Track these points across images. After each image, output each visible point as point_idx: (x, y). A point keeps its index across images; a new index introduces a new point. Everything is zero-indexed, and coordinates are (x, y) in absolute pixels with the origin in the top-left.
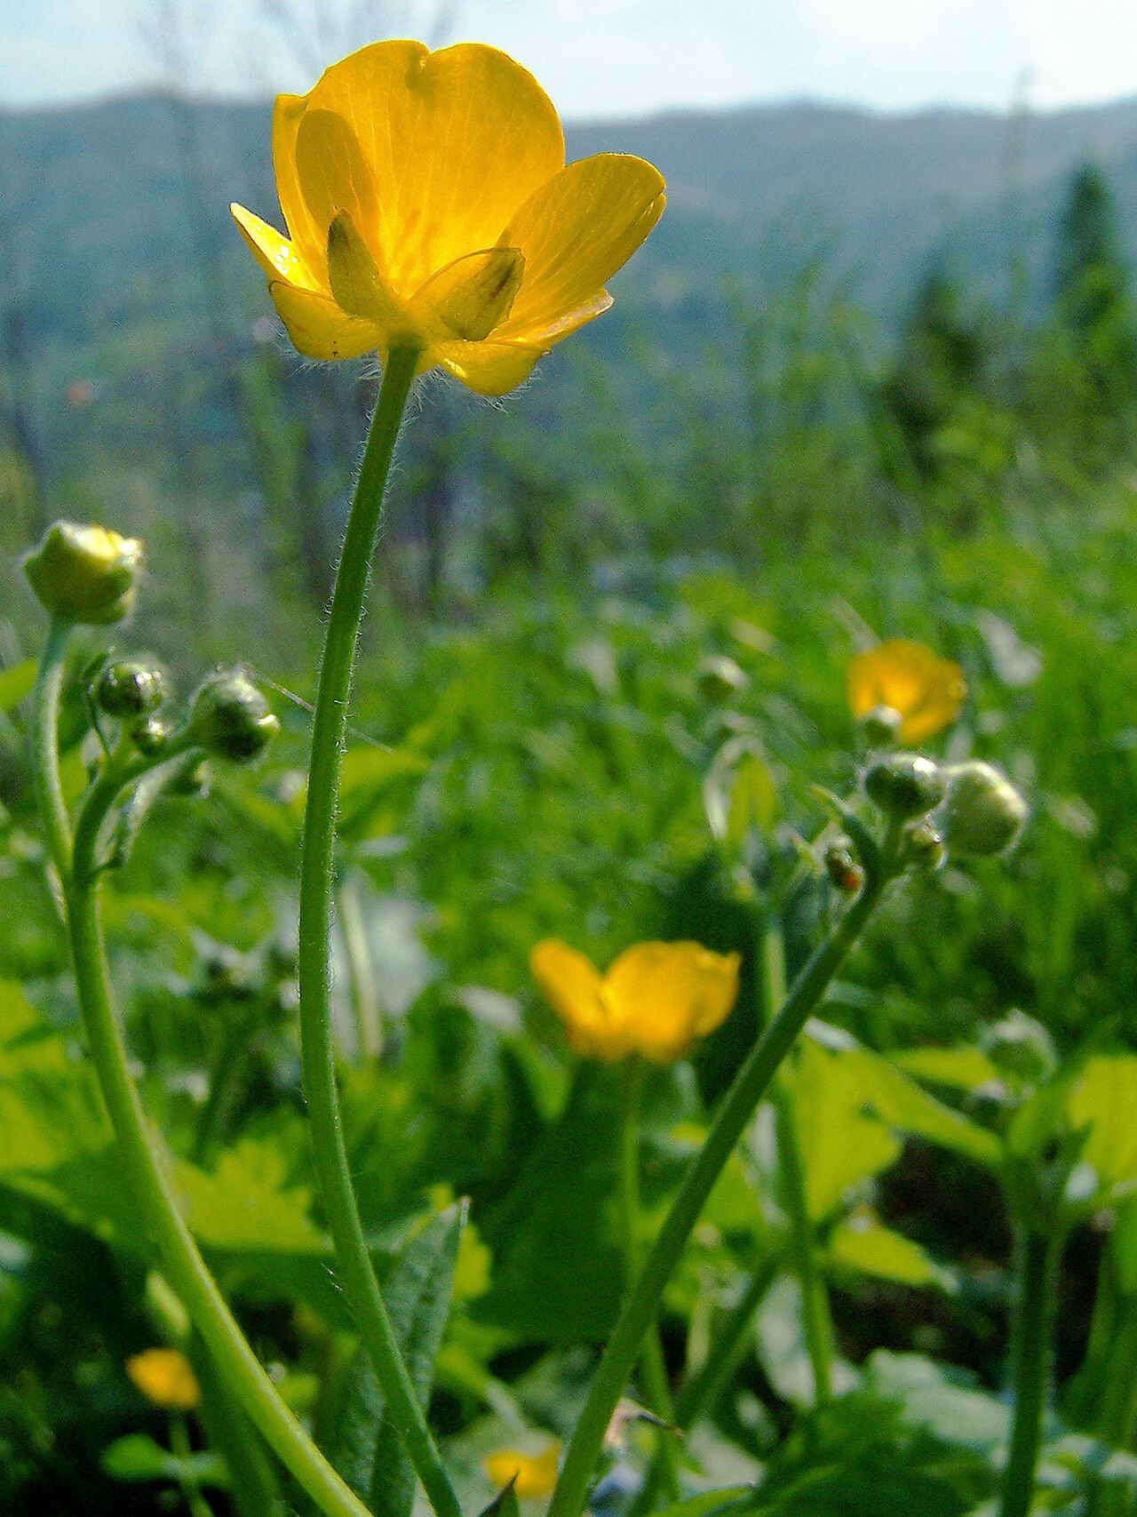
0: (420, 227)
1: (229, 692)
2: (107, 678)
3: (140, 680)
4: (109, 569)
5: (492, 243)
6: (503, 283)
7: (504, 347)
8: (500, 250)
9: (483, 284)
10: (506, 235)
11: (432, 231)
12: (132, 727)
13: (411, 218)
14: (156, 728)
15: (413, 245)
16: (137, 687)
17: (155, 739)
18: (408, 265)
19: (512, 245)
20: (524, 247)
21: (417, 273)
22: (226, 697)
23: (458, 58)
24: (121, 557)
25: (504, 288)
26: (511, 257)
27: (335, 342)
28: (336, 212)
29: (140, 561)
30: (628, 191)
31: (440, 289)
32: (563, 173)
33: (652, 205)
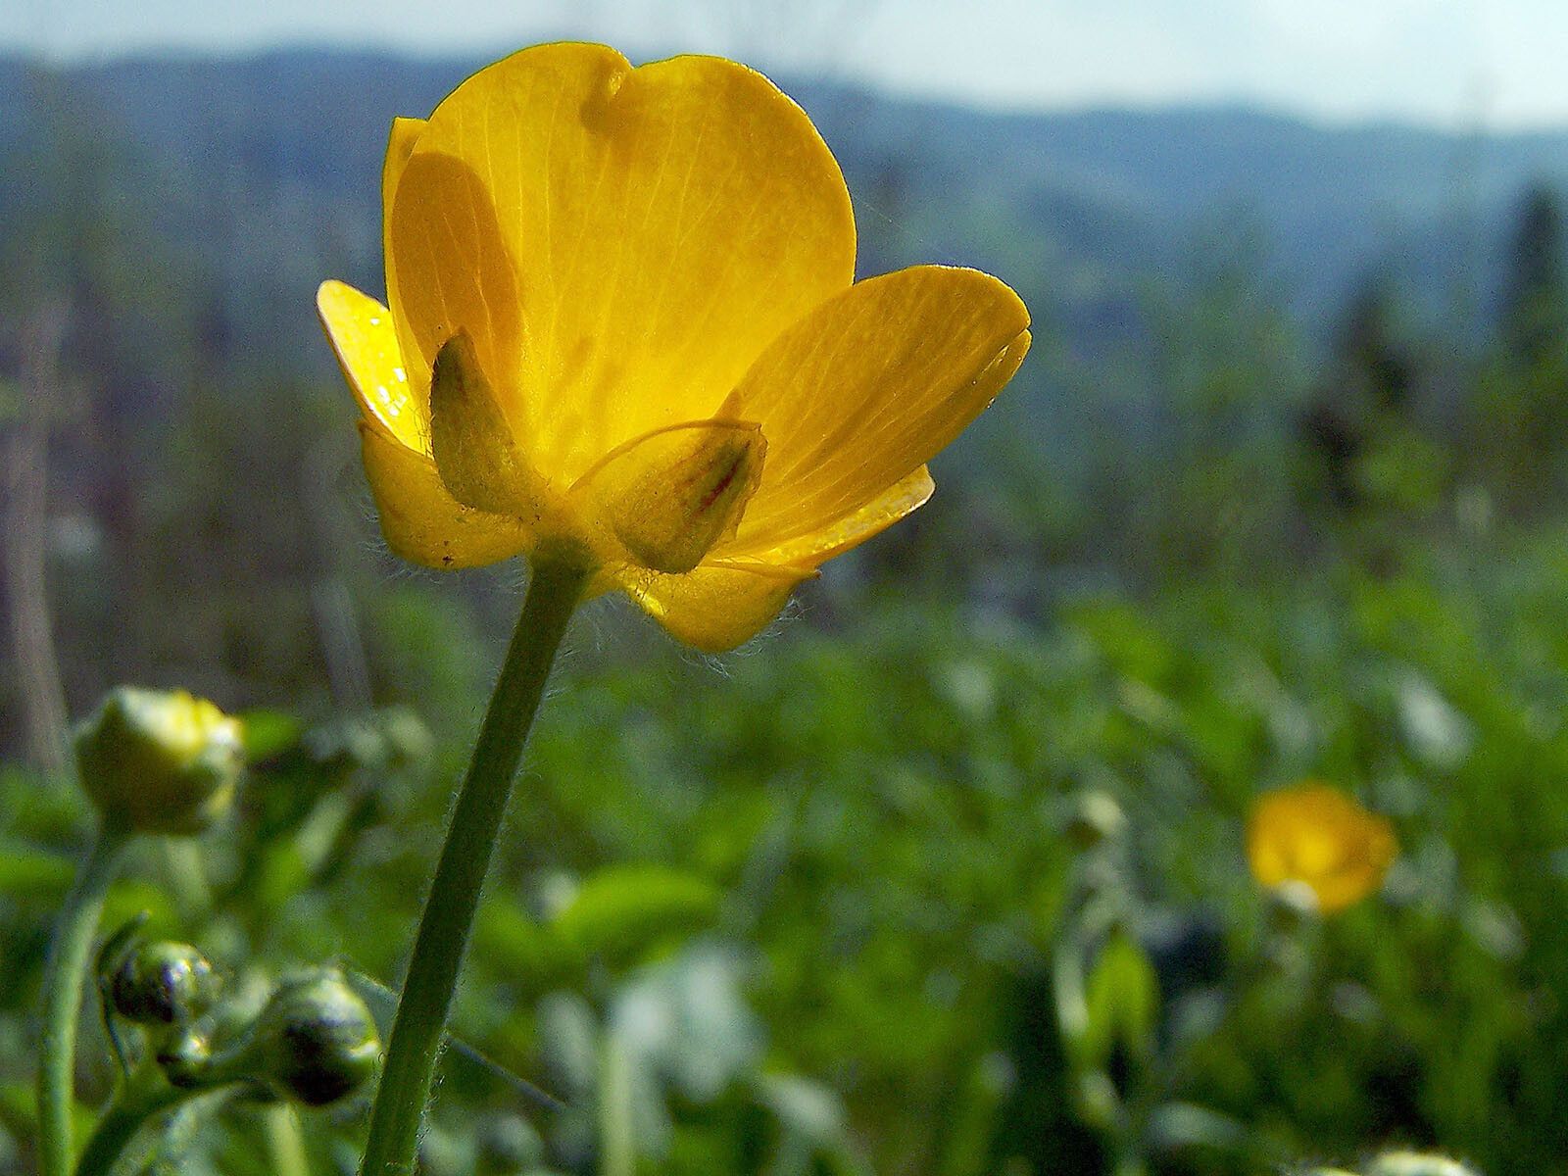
0: (592, 370)
1: (310, 1005)
2: (126, 966)
3: (175, 977)
4: (187, 764)
5: (710, 411)
6: (724, 483)
7: (735, 573)
8: (724, 424)
9: (691, 480)
10: (734, 400)
11: (611, 377)
12: (161, 1042)
13: (580, 351)
14: (194, 1048)
15: (578, 399)
16: (169, 987)
17: (192, 1066)
18: (569, 430)
19: (746, 415)
20: (768, 420)
21: (584, 447)
22: (304, 1014)
23: (679, 79)
24: (206, 746)
25: (727, 490)
26: (741, 437)
27: (446, 543)
28: (451, 330)
29: (236, 755)
30: (963, 327)
31: (620, 480)
32: (845, 297)
33: (1006, 349)
